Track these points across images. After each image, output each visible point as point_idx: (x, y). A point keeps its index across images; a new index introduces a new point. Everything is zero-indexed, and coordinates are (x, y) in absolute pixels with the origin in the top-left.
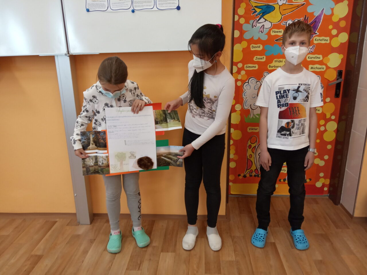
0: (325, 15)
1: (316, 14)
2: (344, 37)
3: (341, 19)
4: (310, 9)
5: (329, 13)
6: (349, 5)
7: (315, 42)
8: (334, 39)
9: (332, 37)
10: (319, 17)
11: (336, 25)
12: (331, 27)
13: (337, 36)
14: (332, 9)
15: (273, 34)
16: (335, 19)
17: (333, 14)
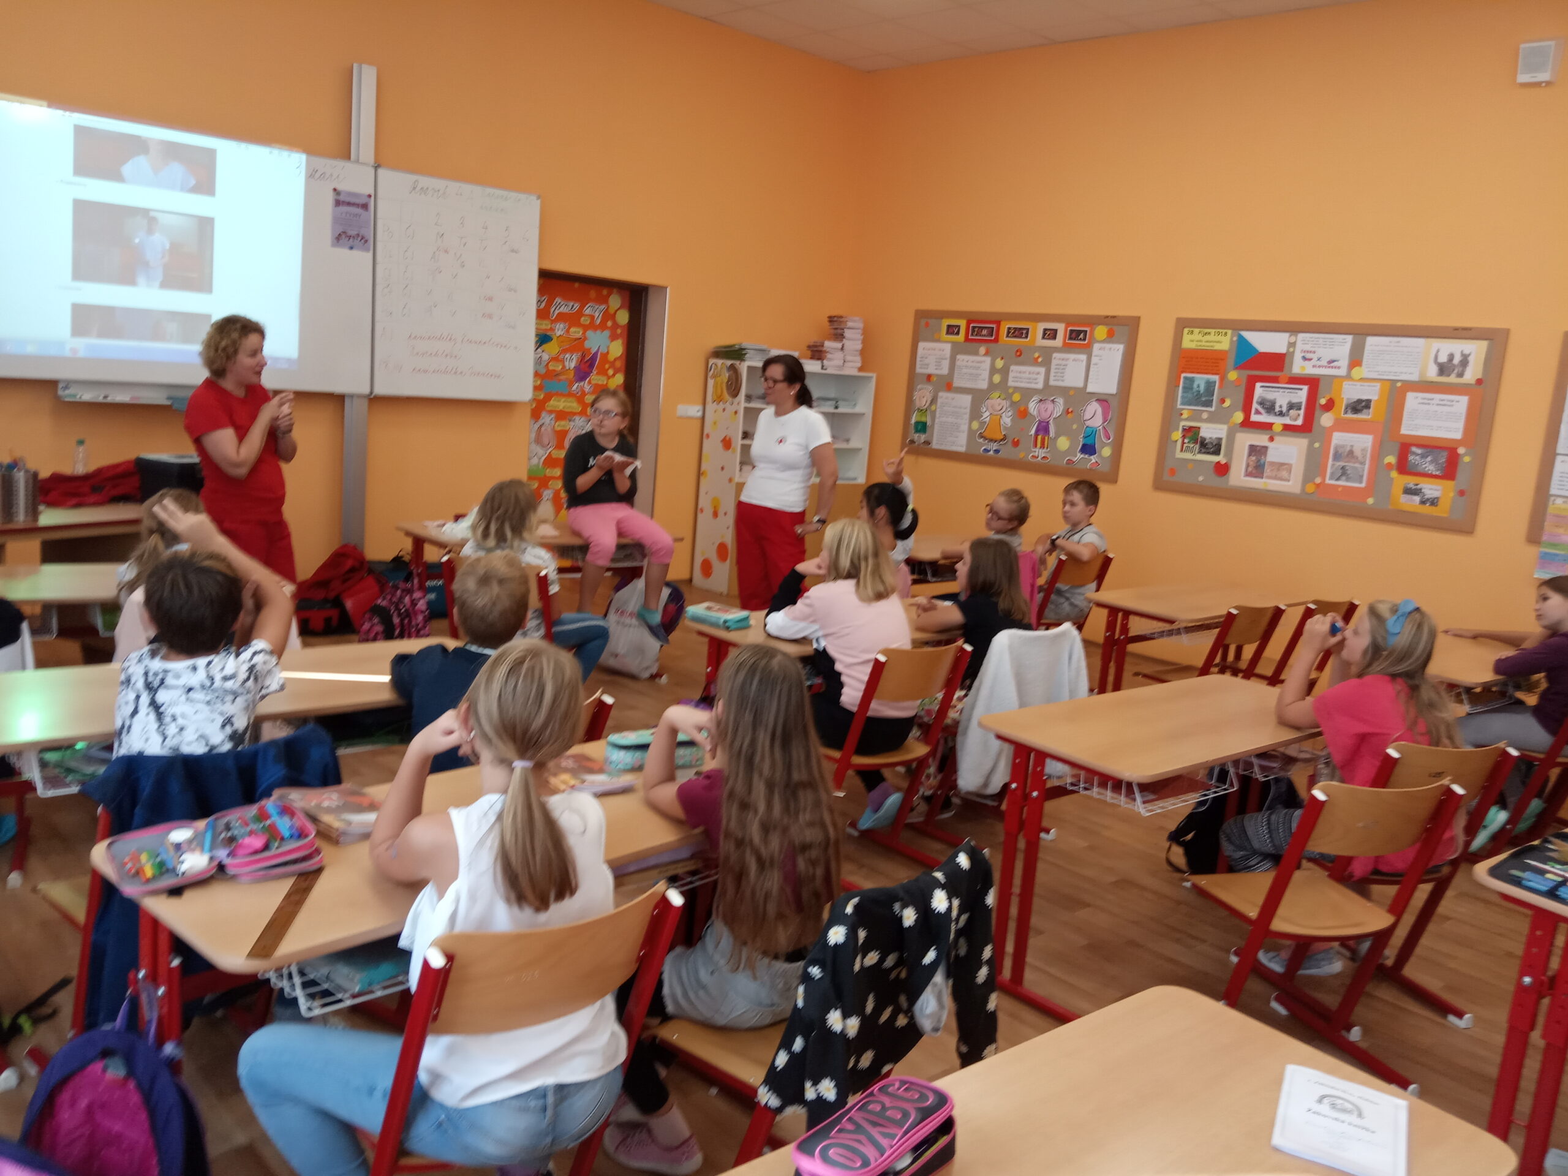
0: (601, 354)
1: (594, 351)
2: (619, 379)
3: (615, 360)
4: (587, 344)
5: (603, 350)
6: (623, 343)
7: (593, 382)
8: (611, 380)
9: (609, 378)
10: (596, 354)
11: (612, 364)
12: (607, 366)
13: (614, 375)
14: (608, 347)
15: (551, 368)
16: (611, 358)
17: (608, 353)
